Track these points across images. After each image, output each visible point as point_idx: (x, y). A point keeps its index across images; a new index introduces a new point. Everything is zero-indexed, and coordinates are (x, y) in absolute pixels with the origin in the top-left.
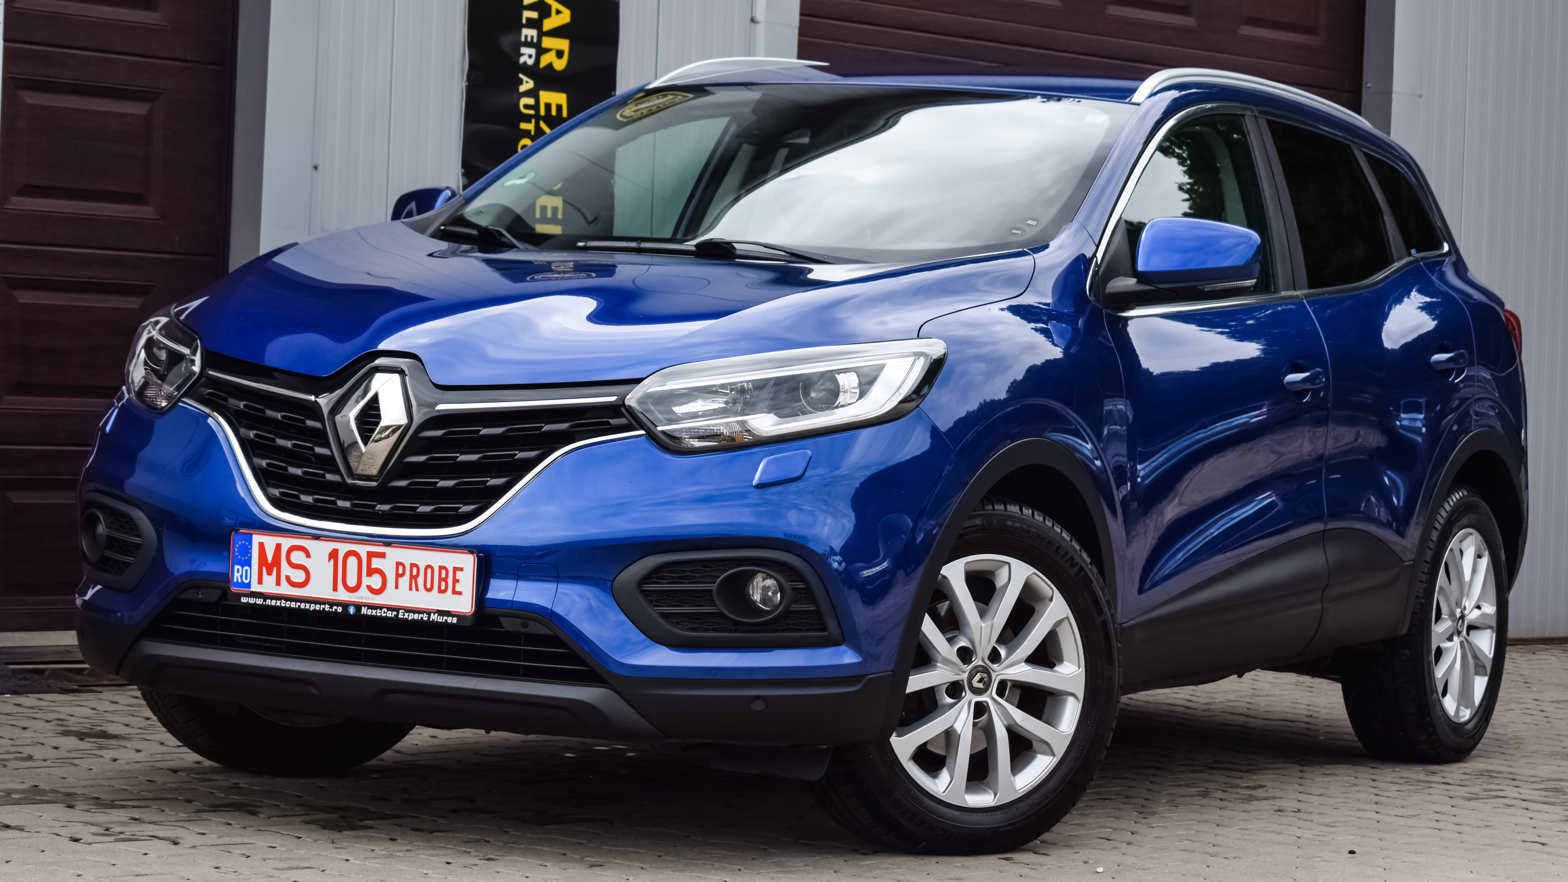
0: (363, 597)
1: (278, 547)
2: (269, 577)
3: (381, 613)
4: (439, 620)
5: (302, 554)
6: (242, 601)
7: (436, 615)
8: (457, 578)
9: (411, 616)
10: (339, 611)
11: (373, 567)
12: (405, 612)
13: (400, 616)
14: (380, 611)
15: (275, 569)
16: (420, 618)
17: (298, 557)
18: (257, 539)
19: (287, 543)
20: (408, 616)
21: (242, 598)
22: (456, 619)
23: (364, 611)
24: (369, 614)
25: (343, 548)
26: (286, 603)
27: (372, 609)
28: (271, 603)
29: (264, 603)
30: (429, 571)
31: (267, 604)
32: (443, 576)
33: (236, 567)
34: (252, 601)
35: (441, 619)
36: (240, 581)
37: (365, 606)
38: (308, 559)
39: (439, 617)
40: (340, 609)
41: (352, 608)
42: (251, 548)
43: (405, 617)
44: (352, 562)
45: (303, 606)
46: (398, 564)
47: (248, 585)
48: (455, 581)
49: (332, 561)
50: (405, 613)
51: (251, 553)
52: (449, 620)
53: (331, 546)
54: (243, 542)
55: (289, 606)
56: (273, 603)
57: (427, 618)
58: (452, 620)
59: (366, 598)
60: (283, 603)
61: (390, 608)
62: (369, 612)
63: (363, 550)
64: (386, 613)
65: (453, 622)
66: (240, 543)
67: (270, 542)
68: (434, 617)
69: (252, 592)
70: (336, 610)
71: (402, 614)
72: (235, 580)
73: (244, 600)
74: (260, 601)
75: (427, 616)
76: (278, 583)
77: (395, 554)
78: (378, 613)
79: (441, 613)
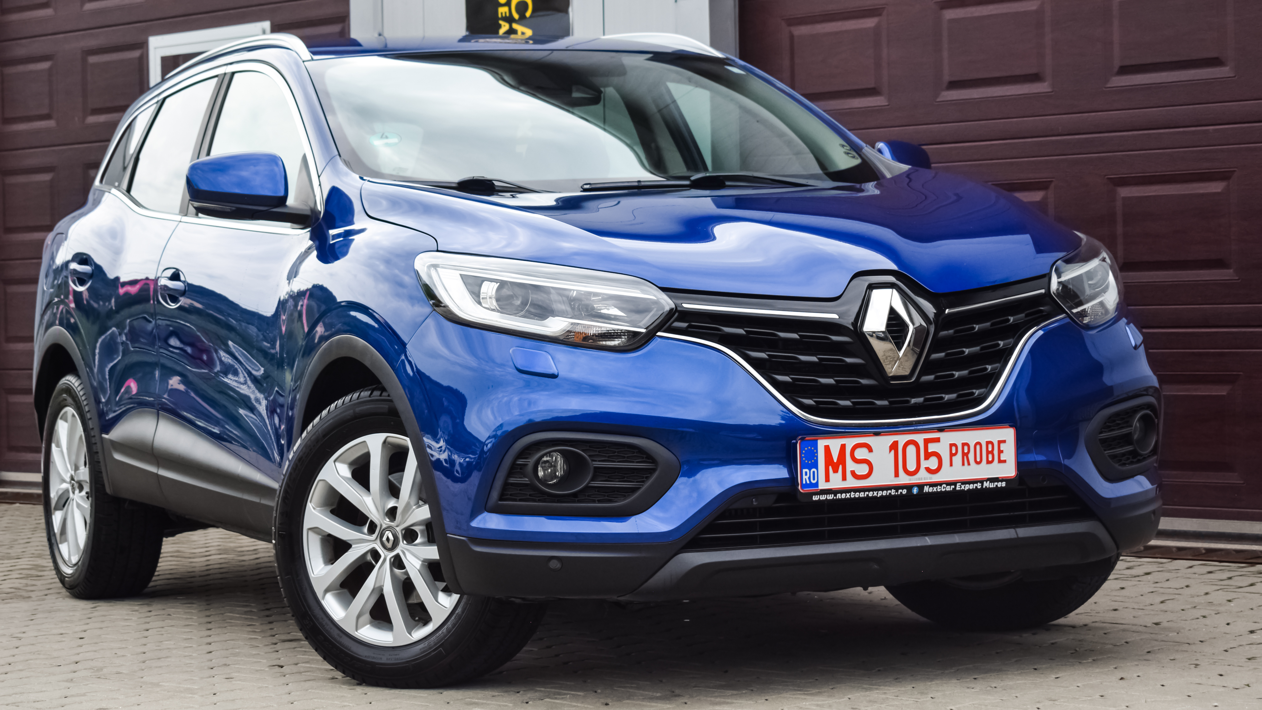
0: (922, 478)
1: (843, 447)
2: (836, 474)
3: (941, 488)
4: (990, 487)
5: (865, 450)
6: (814, 499)
7: (988, 482)
8: (1001, 449)
9: (967, 487)
10: (903, 493)
11: (930, 451)
12: (961, 484)
13: (958, 488)
14: (940, 487)
15: (841, 467)
16: (974, 488)
17: (861, 454)
18: (822, 444)
19: (850, 442)
20: (965, 487)
21: (814, 496)
22: (1005, 483)
23: (926, 489)
24: (930, 491)
25: (902, 439)
26: (855, 495)
27: (933, 487)
28: (841, 496)
29: (835, 498)
30: (978, 447)
31: (837, 498)
32: (990, 449)
33: (804, 470)
34: (823, 498)
35: (992, 485)
36: (808, 482)
37: (927, 485)
38: (871, 454)
39: (991, 484)
40: (905, 492)
41: (916, 488)
42: (817, 452)
43: (961, 489)
44: (911, 449)
45: (871, 494)
46: (951, 445)
47: (816, 485)
48: (1000, 452)
49: (893, 452)
50: (962, 486)
51: (817, 457)
52: (999, 484)
53: (891, 439)
54: (809, 448)
55: (858, 496)
56: (843, 496)
57: (980, 487)
58: (1002, 484)
59: (925, 478)
60: (853, 495)
61: (949, 484)
62: (931, 490)
63: (920, 438)
64: (946, 488)
65: (1003, 486)
66: (806, 449)
67: (835, 444)
68: (986, 484)
69: (822, 490)
70: (901, 493)
71: (959, 486)
72: (804, 482)
73: (815, 498)
74: (830, 497)
75: (980, 484)
76: (844, 478)
77: (948, 438)
78: (939, 489)
79: (992, 480)
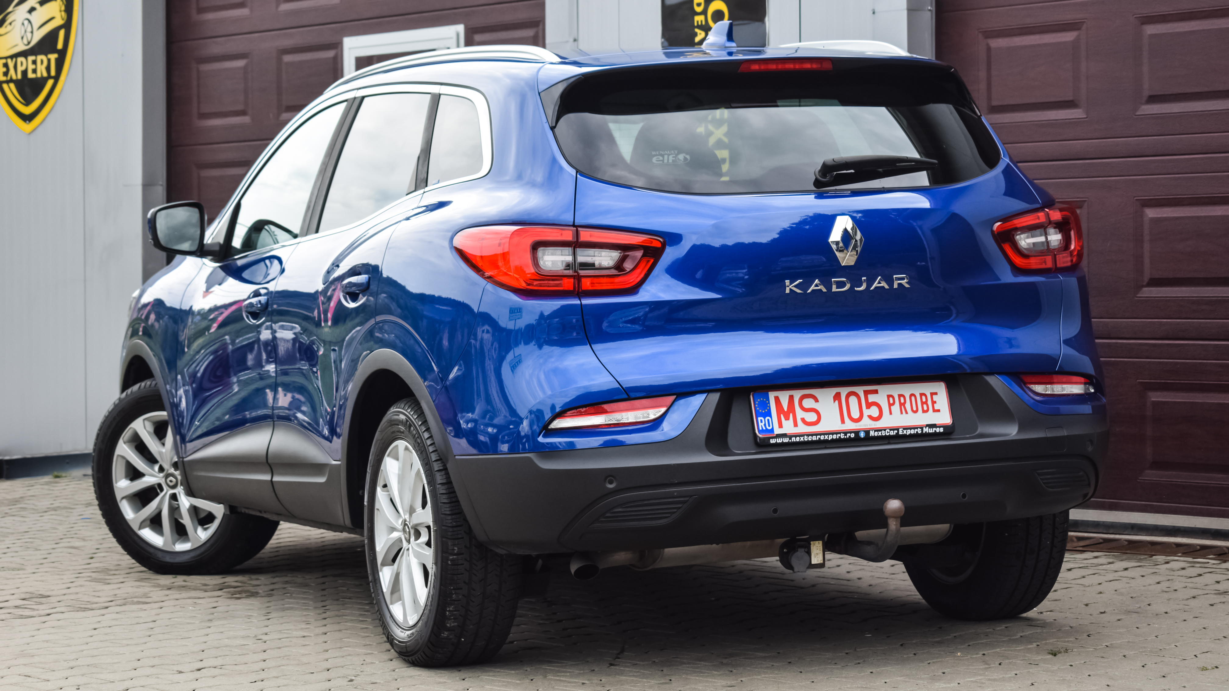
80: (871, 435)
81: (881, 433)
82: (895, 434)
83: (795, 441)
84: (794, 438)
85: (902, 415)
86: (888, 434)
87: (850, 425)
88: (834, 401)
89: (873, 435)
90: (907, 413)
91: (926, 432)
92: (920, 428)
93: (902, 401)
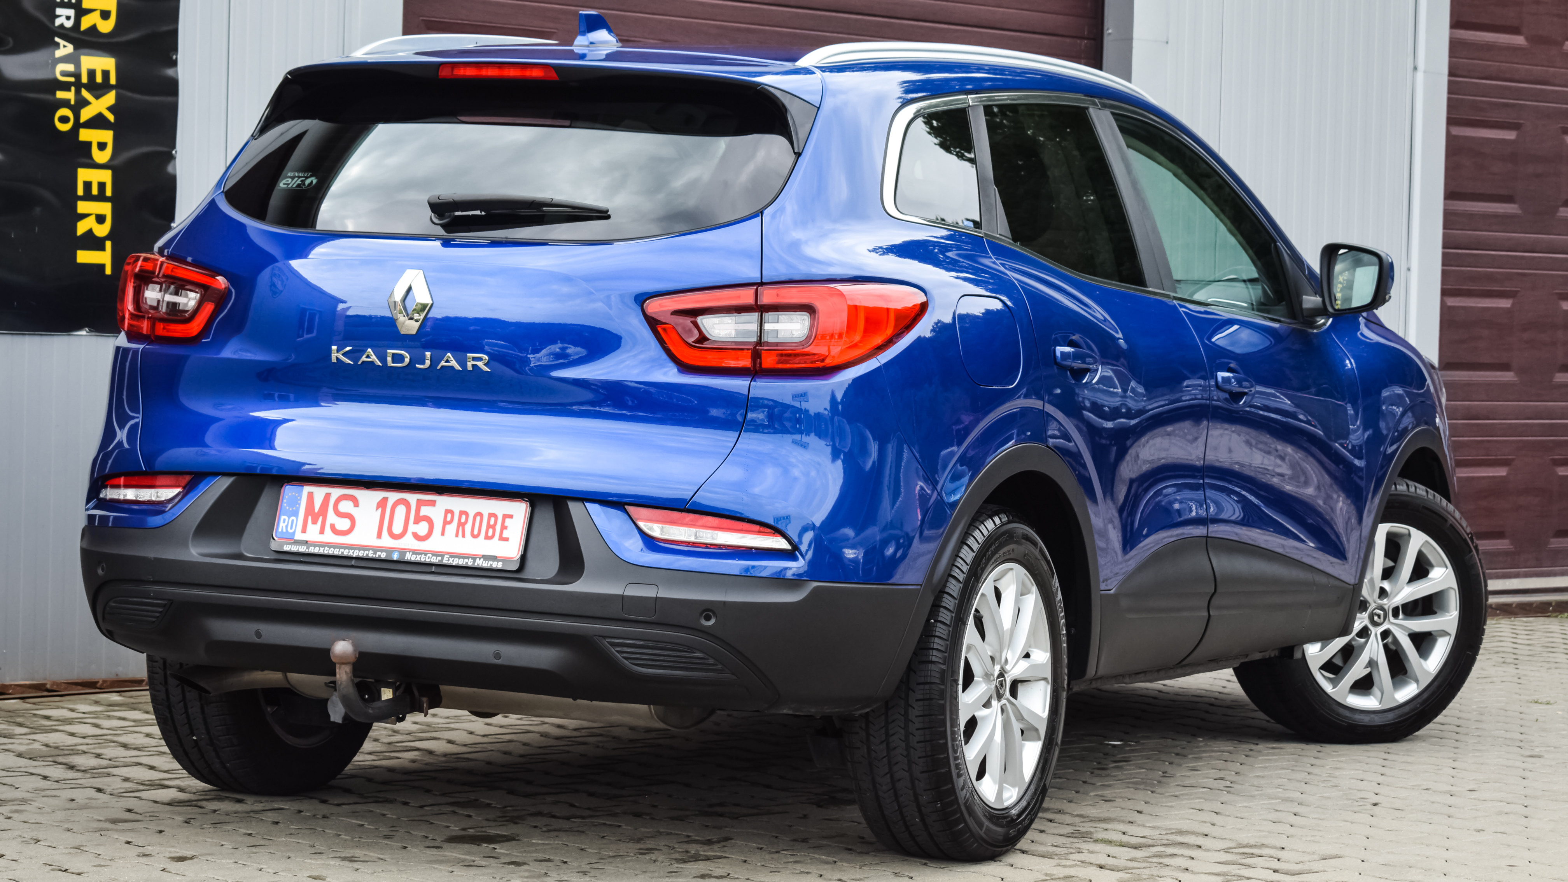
80: (406, 558)
81: (420, 558)
82: (437, 561)
83: (312, 551)
84: (313, 548)
85: (457, 538)
86: (429, 560)
87: (386, 541)
88: (377, 509)
89: (409, 559)
90: (463, 536)
91: (478, 565)
92: (472, 558)
93: (463, 520)
